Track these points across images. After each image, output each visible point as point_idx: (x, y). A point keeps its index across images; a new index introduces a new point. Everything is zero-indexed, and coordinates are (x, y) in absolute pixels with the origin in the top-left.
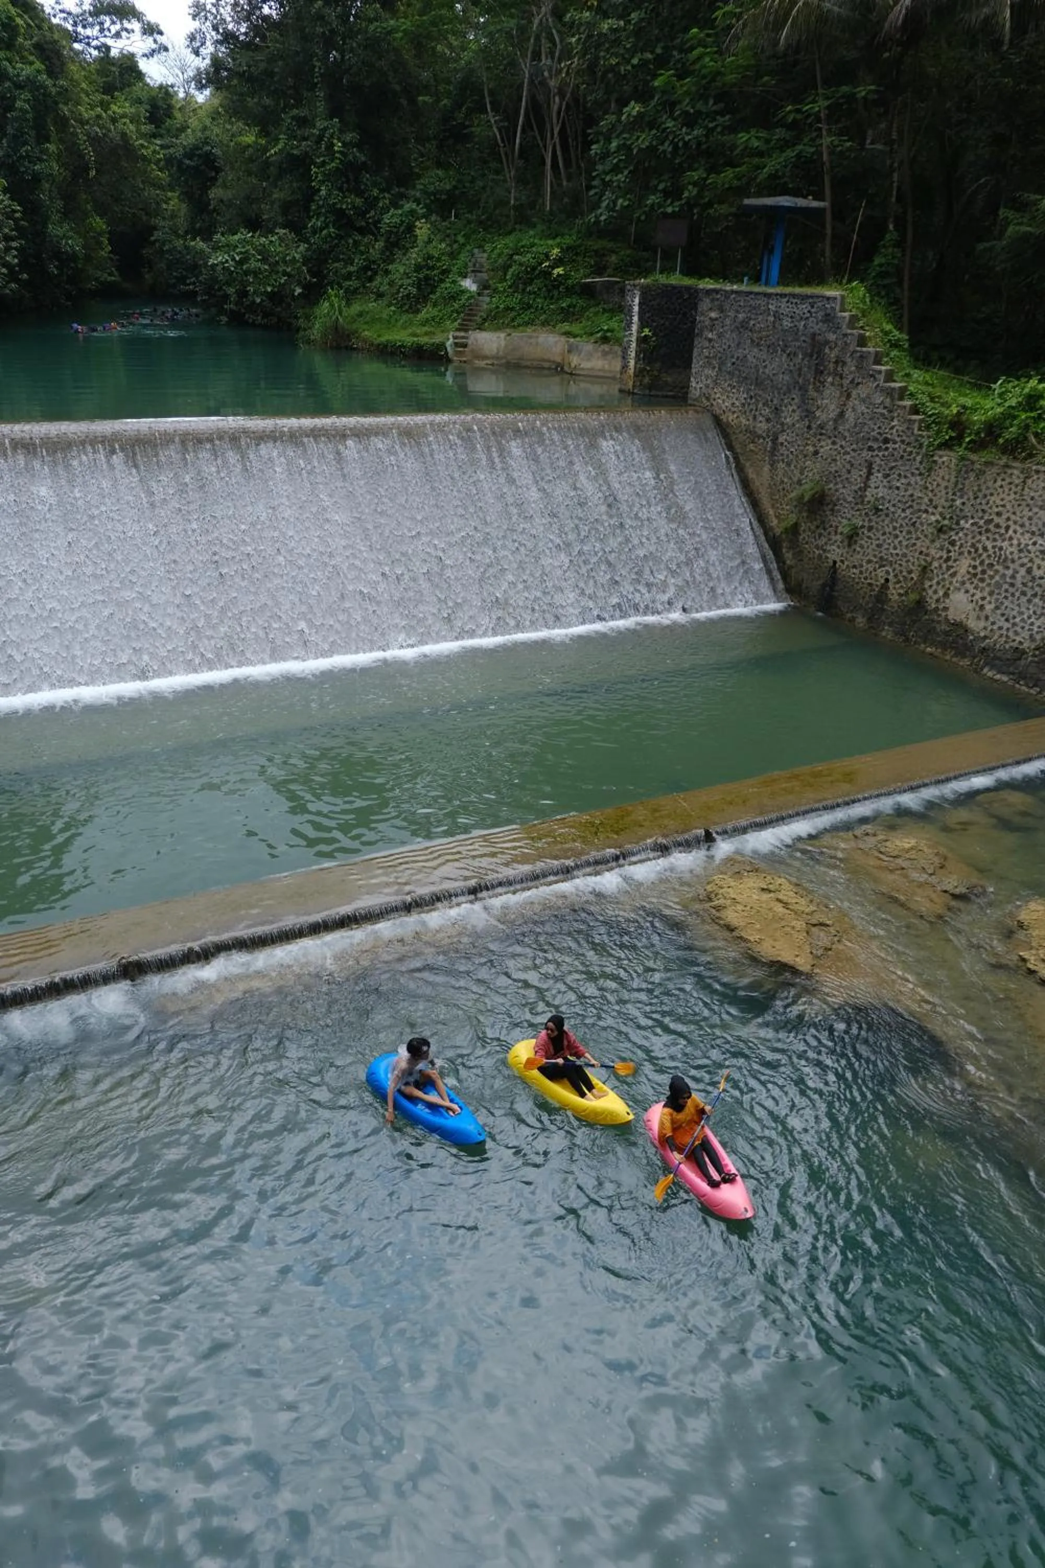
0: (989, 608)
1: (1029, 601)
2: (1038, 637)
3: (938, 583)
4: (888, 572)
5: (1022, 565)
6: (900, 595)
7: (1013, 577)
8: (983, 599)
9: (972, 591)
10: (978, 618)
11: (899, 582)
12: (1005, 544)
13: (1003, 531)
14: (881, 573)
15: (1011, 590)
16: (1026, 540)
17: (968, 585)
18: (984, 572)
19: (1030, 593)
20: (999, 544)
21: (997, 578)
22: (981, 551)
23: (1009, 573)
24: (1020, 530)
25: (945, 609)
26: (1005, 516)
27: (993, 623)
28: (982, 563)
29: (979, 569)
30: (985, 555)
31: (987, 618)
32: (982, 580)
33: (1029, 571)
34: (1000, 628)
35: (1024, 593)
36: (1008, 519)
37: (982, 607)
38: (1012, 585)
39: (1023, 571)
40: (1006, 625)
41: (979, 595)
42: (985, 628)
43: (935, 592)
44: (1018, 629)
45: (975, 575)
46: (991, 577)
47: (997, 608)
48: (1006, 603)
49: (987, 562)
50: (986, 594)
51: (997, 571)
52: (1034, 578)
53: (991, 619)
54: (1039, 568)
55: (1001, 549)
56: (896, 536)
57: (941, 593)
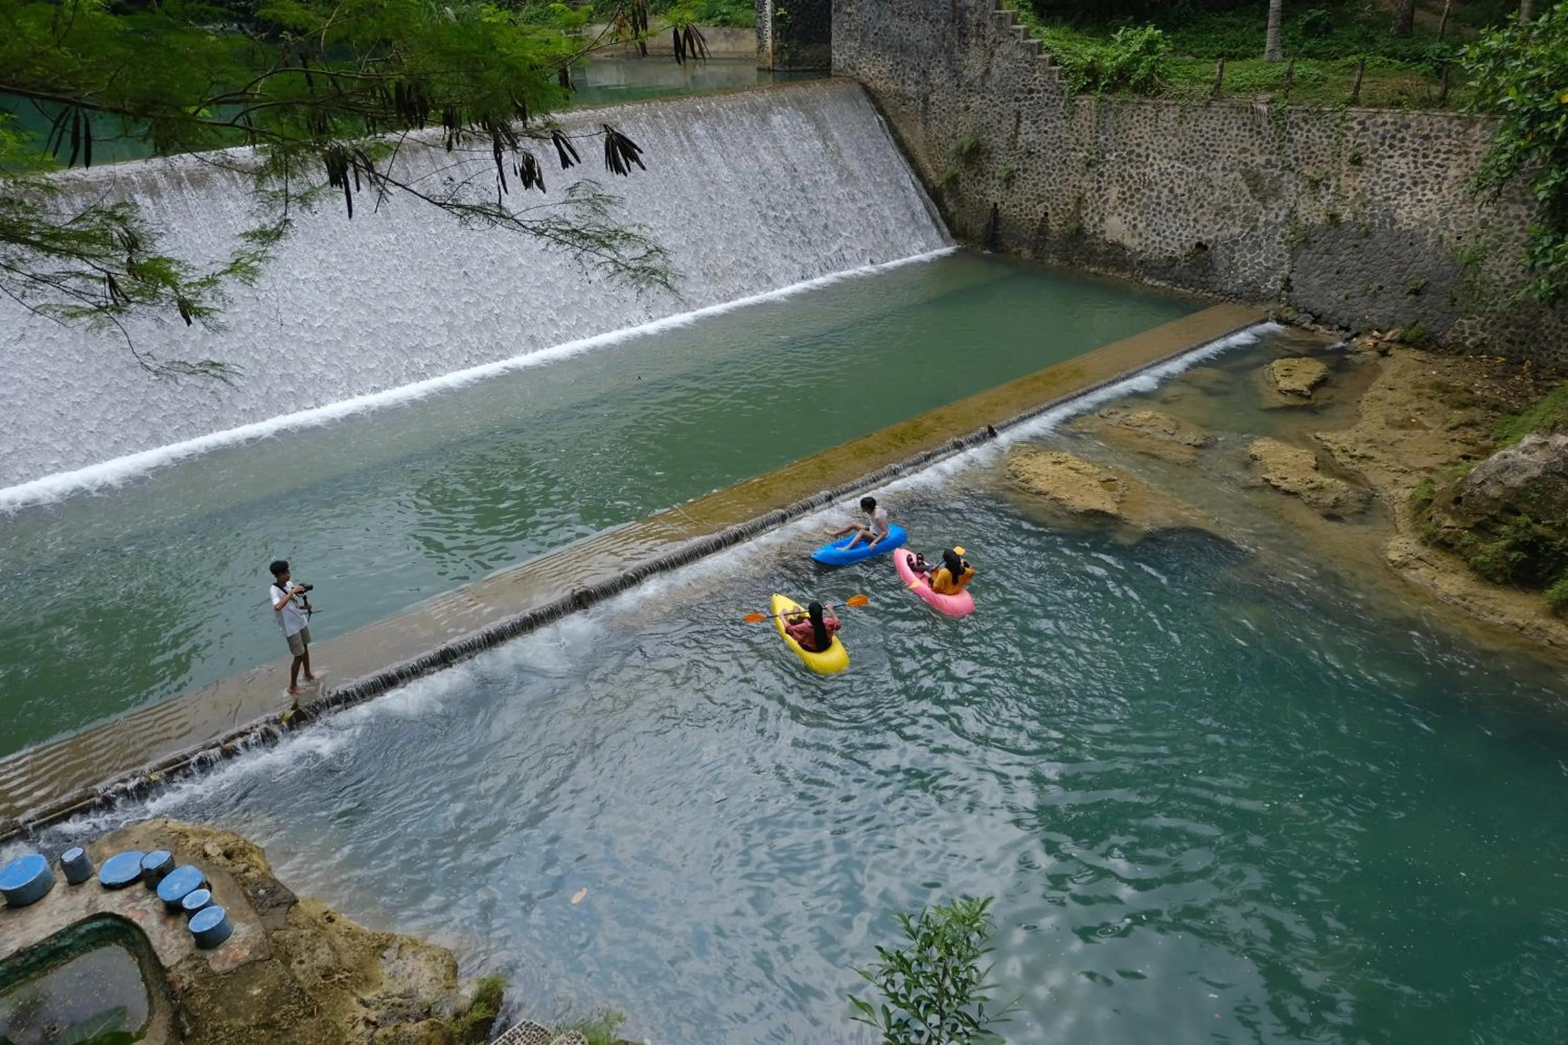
0: (1141, 226)
1: (1175, 216)
2: (1187, 245)
3: (1093, 211)
4: (1046, 207)
5: (1165, 186)
6: (1060, 225)
7: (1158, 197)
8: (1135, 219)
9: (1124, 214)
10: (1133, 236)
11: (1057, 214)
12: (1148, 170)
13: (1144, 159)
14: (1040, 208)
15: (1158, 208)
16: (1164, 164)
17: (1120, 210)
18: (1132, 196)
19: (1174, 209)
20: (1142, 170)
21: (1145, 200)
22: (1127, 178)
23: (1155, 194)
24: (1158, 157)
25: (1103, 232)
26: (1144, 146)
27: (1147, 239)
28: (1130, 188)
29: (1128, 194)
30: (1131, 181)
31: (1140, 235)
32: (1132, 203)
33: (1171, 190)
34: (1154, 242)
35: (1169, 210)
36: (1147, 148)
37: (1135, 226)
38: (1159, 204)
39: (1166, 191)
40: (1158, 239)
41: (1130, 217)
42: (1140, 244)
43: (1092, 219)
44: (1169, 240)
45: (1125, 200)
46: (1140, 200)
47: (1148, 225)
48: (1156, 220)
49: (1134, 187)
50: (1136, 215)
51: (1144, 194)
52: (1176, 196)
53: (1144, 236)
54: (1179, 186)
55: (1144, 174)
56: (1050, 175)
57: (1097, 219)
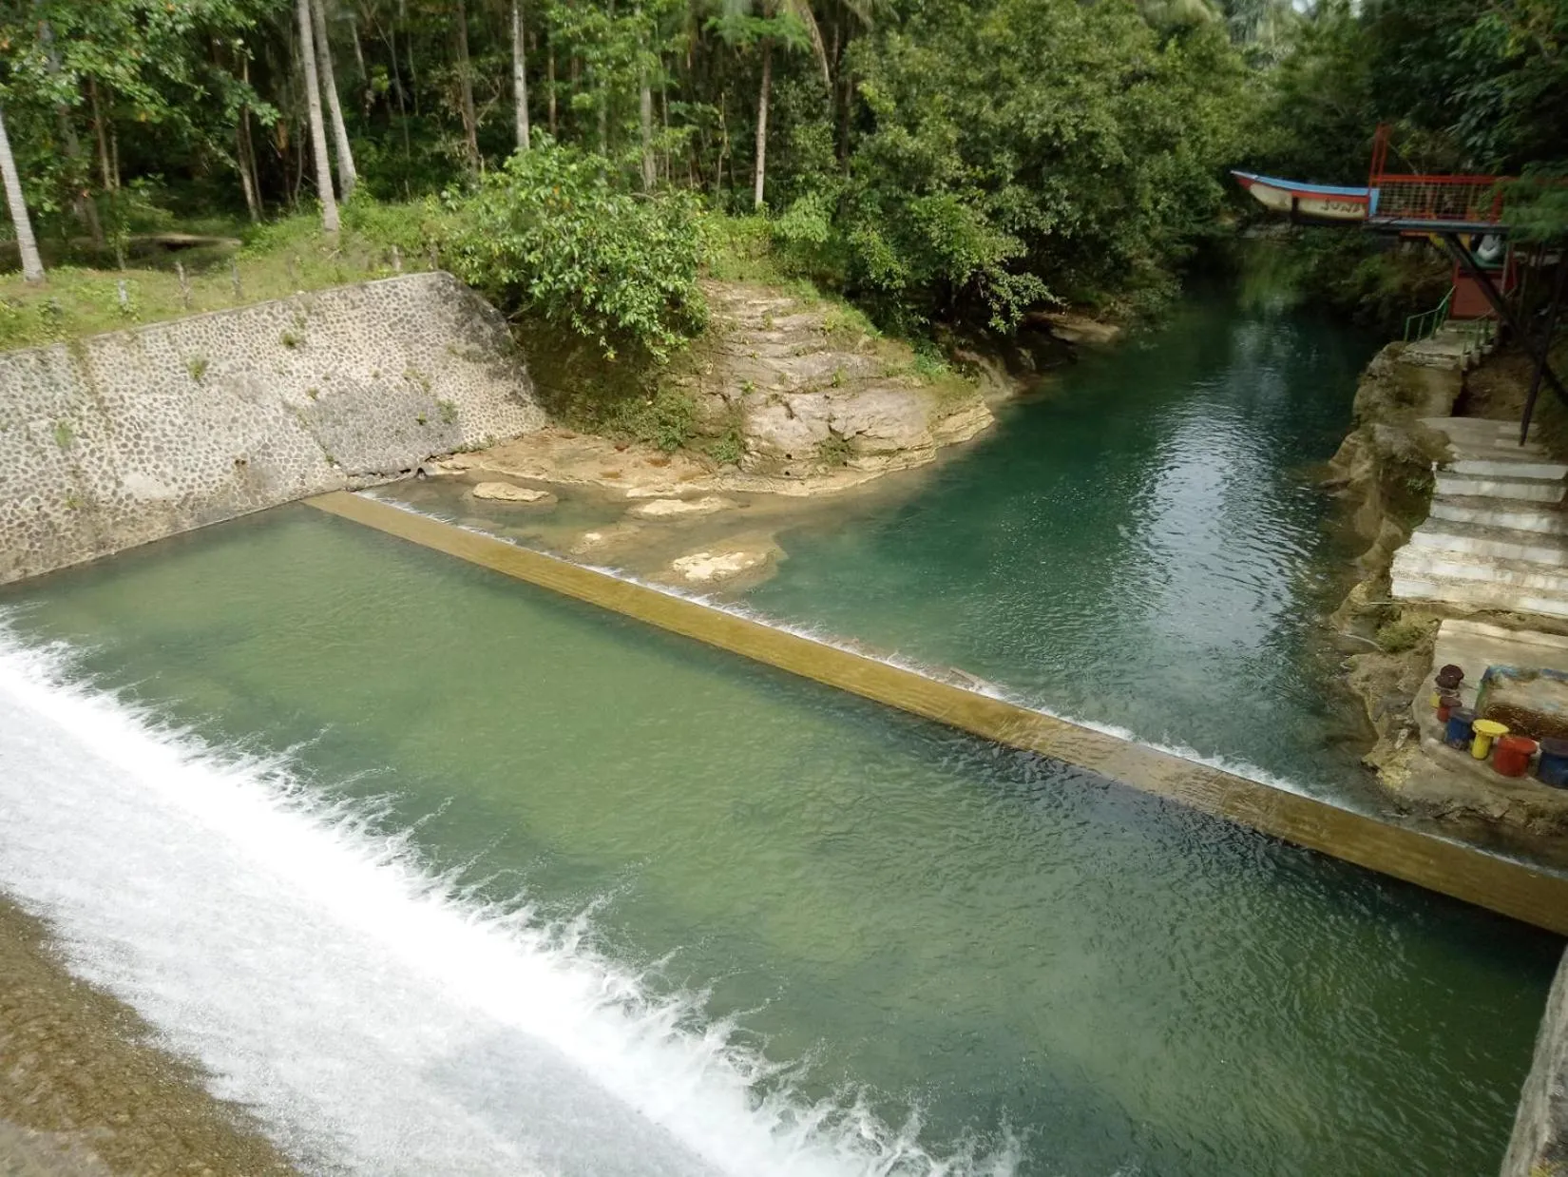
0: (169, 470)
1: (194, 446)
2: (228, 468)
3: (101, 479)
4: (35, 500)
5: (163, 422)
7: (165, 435)
8: (156, 467)
9: (140, 466)
10: (167, 485)
11: (56, 502)
12: (133, 412)
13: (120, 403)
14: (26, 505)
15: (174, 445)
16: (146, 400)
17: (132, 465)
18: (136, 445)
19: (188, 439)
20: (127, 415)
21: (152, 444)
22: (117, 429)
23: (159, 433)
24: (133, 395)
25: (129, 496)
26: (112, 389)
27: (184, 481)
28: (128, 438)
29: (130, 445)
30: (124, 431)
31: (174, 480)
32: (141, 452)
33: (172, 424)
34: (194, 480)
35: (185, 443)
36: (117, 390)
37: (163, 474)
38: (170, 442)
39: (168, 428)
40: (196, 475)
41: (150, 468)
42: (181, 488)
43: (105, 488)
44: (208, 471)
45: (131, 451)
46: (147, 446)
47: (176, 467)
48: (180, 458)
49: (131, 435)
50: (154, 462)
51: (147, 438)
52: (181, 428)
53: (179, 479)
54: (176, 416)
55: (132, 418)
57: (112, 485)
